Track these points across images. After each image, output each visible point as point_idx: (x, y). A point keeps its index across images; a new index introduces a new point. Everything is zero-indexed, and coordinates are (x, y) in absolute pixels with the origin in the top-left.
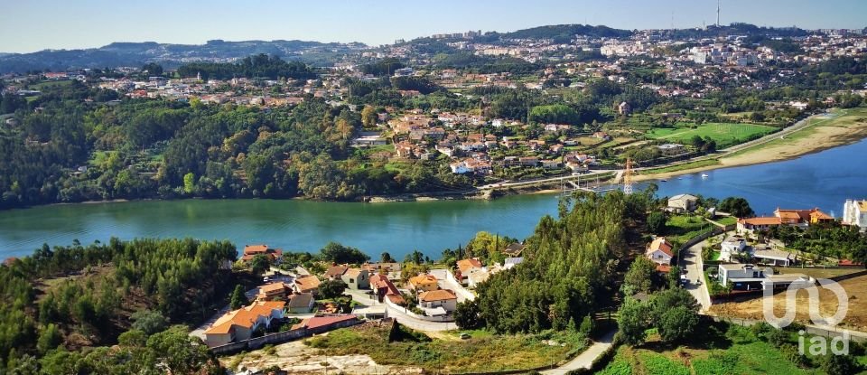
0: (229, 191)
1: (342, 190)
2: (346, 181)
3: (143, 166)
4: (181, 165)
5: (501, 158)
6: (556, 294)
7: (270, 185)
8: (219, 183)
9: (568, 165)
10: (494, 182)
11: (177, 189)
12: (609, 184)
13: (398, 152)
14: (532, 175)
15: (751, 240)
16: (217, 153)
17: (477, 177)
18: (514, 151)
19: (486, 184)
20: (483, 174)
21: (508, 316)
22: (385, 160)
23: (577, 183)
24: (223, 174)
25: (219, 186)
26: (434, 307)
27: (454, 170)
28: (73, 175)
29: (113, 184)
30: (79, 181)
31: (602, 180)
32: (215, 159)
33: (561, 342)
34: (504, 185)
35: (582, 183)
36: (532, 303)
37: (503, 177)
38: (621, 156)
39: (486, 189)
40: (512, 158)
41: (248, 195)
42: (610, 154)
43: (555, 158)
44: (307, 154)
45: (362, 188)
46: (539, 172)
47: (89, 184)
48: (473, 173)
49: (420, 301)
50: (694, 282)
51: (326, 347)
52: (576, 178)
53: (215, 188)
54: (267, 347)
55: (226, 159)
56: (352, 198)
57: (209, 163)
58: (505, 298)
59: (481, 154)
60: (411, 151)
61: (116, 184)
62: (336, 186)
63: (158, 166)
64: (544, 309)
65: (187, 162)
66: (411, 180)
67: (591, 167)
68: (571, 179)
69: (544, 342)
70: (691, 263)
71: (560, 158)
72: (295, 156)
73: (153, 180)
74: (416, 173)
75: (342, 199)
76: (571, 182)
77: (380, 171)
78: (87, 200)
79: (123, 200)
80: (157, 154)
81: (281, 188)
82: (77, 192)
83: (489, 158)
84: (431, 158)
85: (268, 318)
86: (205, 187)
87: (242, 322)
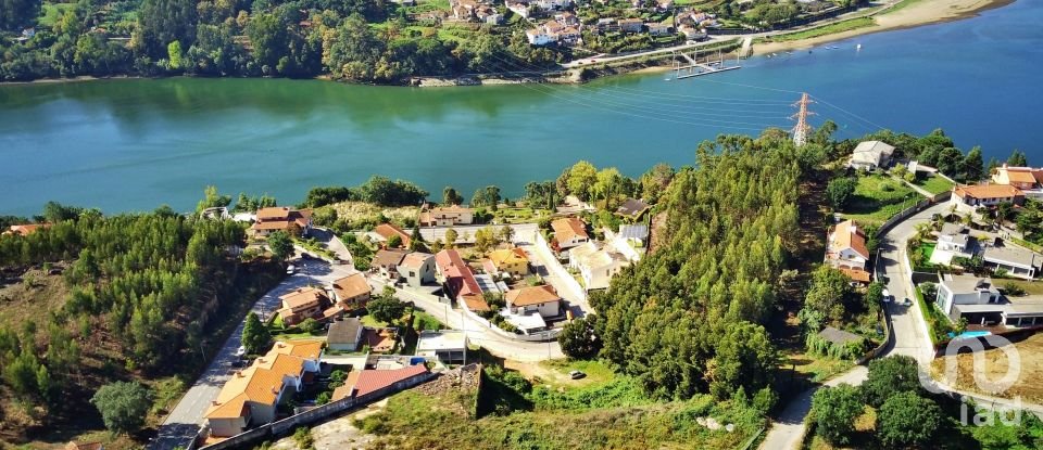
0: (230, 67)
1: (382, 68)
2: (386, 56)
3: (111, 27)
4: (162, 29)
5: (594, 21)
6: (720, 350)
7: (284, 59)
8: (216, 55)
9: (681, 29)
10: (585, 56)
11: (160, 63)
12: (734, 58)
13: (456, 12)
14: (635, 46)
15: (976, 226)
16: (210, 10)
17: (561, 50)
18: (610, 9)
19: (575, 58)
20: (570, 44)
21: (643, 361)
22: (437, 24)
23: (692, 57)
24: (219, 43)
25: (216, 60)
26: (528, 313)
27: (532, 40)
28: (16, 42)
29: (72, 55)
30: (26, 51)
31: (725, 51)
32: (207, 20)
33: (725, 423)
34: (598, 60)
35: (700, 56)
36: (681, 354)
37: (596, 49)
38: (749, 14)
39: (574, 68)
40: (608, 20)
41: (255, 73)
42: (735, 11)
43: (664, 18)
44: (333, 15)
45: (408, 66)
46: (643, 40)
47: (40, 56)
48: (555, 43)
49: (508, 305)
50: (900, 300)
51: (387, 432)
52: (693, 49)
53: (210, 61)
54: (299, 432)
55: (223, 19)
56: (397, 80)
57: (200, 26)
58: (637, 332)
59: (568, 14)
60: (473, 10)
61: (77, 56)
62: (373, 64)
63: (132, 28)
64: (698, 364)
65: (171, 24)
66: (473, 56)
67: (712, 31)
68: (684, 51)
69: (700, 420)
70: (891, 262)
71: (670, 19)
72: (315, 17)
73: (125, 50)
74: (481, 46)
75: (382, 81)
76: (685, 55)
77: (432, 42)
79: (88, 78)
80: (128, 9)
81: (299, 64)
82: (24, 66)
83: (577, 21)
84: (501, 22)
85: (297, 377)
86: (198, 61)
87: (260, 396)
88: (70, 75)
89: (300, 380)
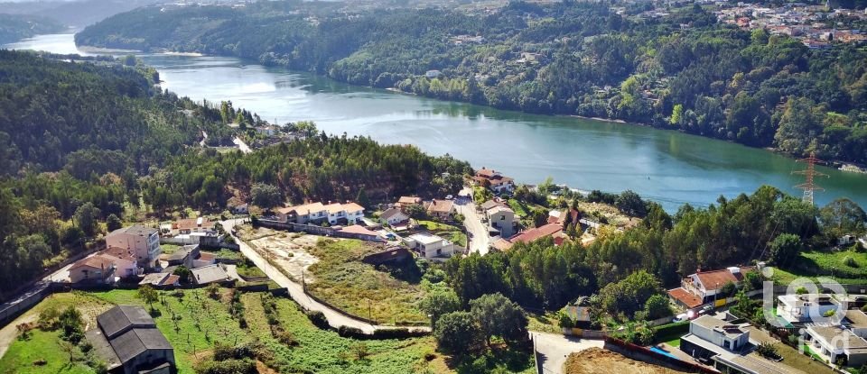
1: (811, 148)
2: (820, 138)
7: (744, 128)
8: (700, 119)
11: (667, 119)
16: (718, 88)
25: (700, 122)
28: (597, 92)
30: (598, 99)
32: (713, 94)
41: (723, 137)
51: (320, 246)
53: (696, 123)
61: (620, 106)
62: (806, 142)
72: (790, 100)
73: (651, 107)
78: (598, 117)
79: (622, 122)
81: (756, 134)
85: (333, 215)
86: (688, 120)
87: (301, 210)
88: (613, 118)
89: (334, 218)
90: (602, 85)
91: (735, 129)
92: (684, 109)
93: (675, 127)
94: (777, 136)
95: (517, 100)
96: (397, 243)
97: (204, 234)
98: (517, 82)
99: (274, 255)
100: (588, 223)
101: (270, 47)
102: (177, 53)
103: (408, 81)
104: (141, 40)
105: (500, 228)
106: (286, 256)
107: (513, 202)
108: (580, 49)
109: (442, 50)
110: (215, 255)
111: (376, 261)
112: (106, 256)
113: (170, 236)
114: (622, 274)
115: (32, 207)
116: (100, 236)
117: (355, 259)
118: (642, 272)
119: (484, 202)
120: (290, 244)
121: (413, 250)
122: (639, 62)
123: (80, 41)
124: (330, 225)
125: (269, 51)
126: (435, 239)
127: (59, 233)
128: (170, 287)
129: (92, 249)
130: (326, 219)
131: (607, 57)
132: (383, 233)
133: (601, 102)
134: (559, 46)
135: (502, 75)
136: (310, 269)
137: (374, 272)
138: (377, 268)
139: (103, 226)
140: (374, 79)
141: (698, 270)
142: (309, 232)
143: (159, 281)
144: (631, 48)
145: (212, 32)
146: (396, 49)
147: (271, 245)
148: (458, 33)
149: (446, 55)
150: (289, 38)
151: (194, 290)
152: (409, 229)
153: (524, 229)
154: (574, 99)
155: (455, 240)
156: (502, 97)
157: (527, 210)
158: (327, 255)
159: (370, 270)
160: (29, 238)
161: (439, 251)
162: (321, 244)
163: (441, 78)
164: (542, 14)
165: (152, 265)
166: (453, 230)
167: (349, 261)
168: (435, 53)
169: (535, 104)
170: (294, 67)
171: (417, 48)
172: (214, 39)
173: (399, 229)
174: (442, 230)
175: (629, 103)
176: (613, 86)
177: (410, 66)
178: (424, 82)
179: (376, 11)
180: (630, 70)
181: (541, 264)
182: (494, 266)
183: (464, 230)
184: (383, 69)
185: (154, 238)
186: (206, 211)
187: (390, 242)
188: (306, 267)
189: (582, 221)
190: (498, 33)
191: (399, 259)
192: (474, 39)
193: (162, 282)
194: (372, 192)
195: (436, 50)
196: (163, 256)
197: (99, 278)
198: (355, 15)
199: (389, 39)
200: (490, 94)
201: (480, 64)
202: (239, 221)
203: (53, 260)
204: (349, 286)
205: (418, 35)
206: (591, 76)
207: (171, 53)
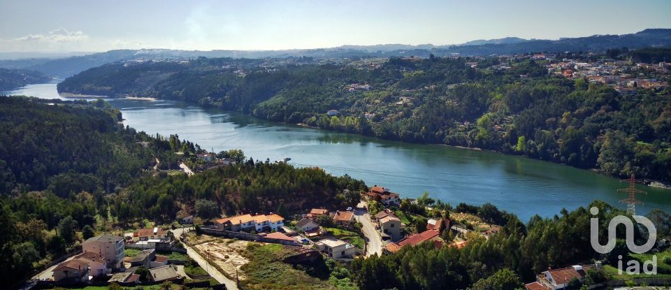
0: (544, 156)
1: (626, 169)
2: (633, 162)
8: (539, 147)
11: (514, 147)
25: (539, 149)
28: (459, 127)
30: (459, 132)
41: (557, 160)
45: (646, 170)
53: (536, 150)
54: (233, 239)
61: (477, 137)
62: (622, 165)
72: (608, 132)
73: (501, 138)
75: (624, 177)
78: (460, 145)
79: (479, 149)
81: (582, 159)
82: (454, 138)
85: (259, 224)
86: (530, 148)
87: (235, 221)
88: (472, 146)
89: (261, 227)
90: (462, 122)
91: (566, 154)
92: (526, 140)
93: (520, 153)
94: (599, 160)
95: (397, 132)
96: (310, 246)
97: (158, 241)
98: (398, 119)
99: (213, 257)
100: (458, 229)
101: (207, 93)
102: (136, 98)
103: (314, 118)
104: (108, 88)
105: (390, 234)
106: (223, 258)
107: (399, 212)
108: (444, 94)
109: (339, 95)
110: (167, 257)
111: (294, 261)
112: (82, 259)
113: (132, 242)
114: (489, 272)
115: (25, 220)
116: (78, 242)
117: (277, 260)
118: (506, 270)
119: (377, 213)
120: (226, 248)
121: (323, 252)
122: (490, 104)
123: (61, 89)
124: (257, 232)
125: (208, 96)
126: (340, 243)
127: (45, 241)
128: (133, 284)
129: (72, 253)
130: (254, 227)
131: (465, 100)
132: (299, 239)
133: (462, 134)
134: (428, 91)
135: (386, 114)
136: (241, 268)
137: (293, 271)
138: (295, 267)
139: (80, 234)
140: (287, 117)
141: (550, 268)
142: (241, 239)
143: (124, 279)
144: (484, 94)
145: (163, 81)
146: (304, 95)
147: (211, 248)
148: (351, 82)
149: (342, 99)
150: (222, 86)
151: (152, 287)
152: (319, 235)
153: (409, 234)
154: (441, 132)
155: (355, 244)
156: (385, 130)
157: (410, 219)
158: (255, 256)
159: (289, 269)
160: (22, 245)
161: (343, 253)
162: (250, 248)
163: (339, 116)
164: (415, 68)
165: (118, 266)
166: (353, 236)
167: (272, 262)
168: (334, 97)
169: (412, 135)
170: (225, 108)
171: (320, 93)
172: (165, 87)
173: (311, 235)
174: (345, 236)
175: (484, 135)
176: (471, 122)
177: (315, 107)
178: (326, 119)
179: (289, 66)
180: (484, 109)
181: (426, 264)
182: (389, 266)
183: (362, 236)
184: (295, 109)
185: (120, 244)
186: (159, 222)
187: (304, 246)
188: (239, 267)
189: (454, 227)
190: (382, 82)
191: (312, 259)
192: (363, 87)
193: (126, 280)
194: (290, 205)
195: (334, 94)
196: (127, 258)
197: (77, 278)
198: (273, 69)
199: (298, 87)
200: (377, 128)
201: (368, 105)
202: (186, 230)
203: (40, 262)
204: (273, 282)
205: (320, 83)
206: (454, 115)
207: (131, 98)
